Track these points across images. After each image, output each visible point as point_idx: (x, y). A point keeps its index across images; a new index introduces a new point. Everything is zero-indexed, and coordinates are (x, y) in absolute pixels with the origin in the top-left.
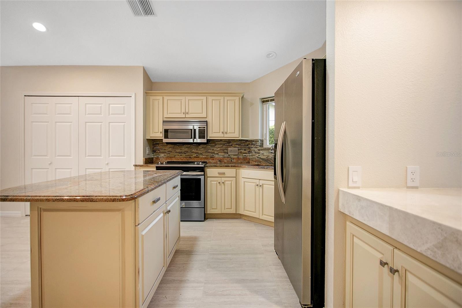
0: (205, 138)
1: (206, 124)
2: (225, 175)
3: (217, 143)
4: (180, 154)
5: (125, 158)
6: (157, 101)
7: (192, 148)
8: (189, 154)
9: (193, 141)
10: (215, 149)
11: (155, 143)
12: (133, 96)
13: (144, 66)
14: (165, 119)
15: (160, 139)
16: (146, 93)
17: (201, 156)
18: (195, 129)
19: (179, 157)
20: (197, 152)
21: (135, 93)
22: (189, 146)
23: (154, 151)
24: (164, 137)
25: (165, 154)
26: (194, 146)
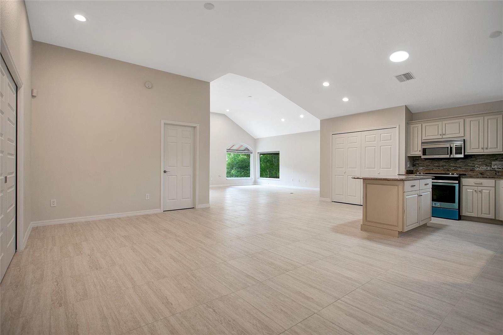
0: (462, 154)
1: (463, 142)
2: (482, 185)
3: (477, 157)
4: (438, 168)
5: (391, 169)
6: (417, 127)
7: (450, 162)
8: (447, 167)
9: (450, 157)
10: (475, 163)
11: (415, 159)
12: (398, 127)
13: (406, 104)
14: (423, 141)
15: (419, 156)
16: (407, 123)
17: (460, 169)
18: (452, 147)
19: (436, 169)
20: (455, 165)
21: (399, 125)
22: (447, 160)
23: (414, 165)
24: (423, 154)
25: (424, 168)
26: (452, 161)
